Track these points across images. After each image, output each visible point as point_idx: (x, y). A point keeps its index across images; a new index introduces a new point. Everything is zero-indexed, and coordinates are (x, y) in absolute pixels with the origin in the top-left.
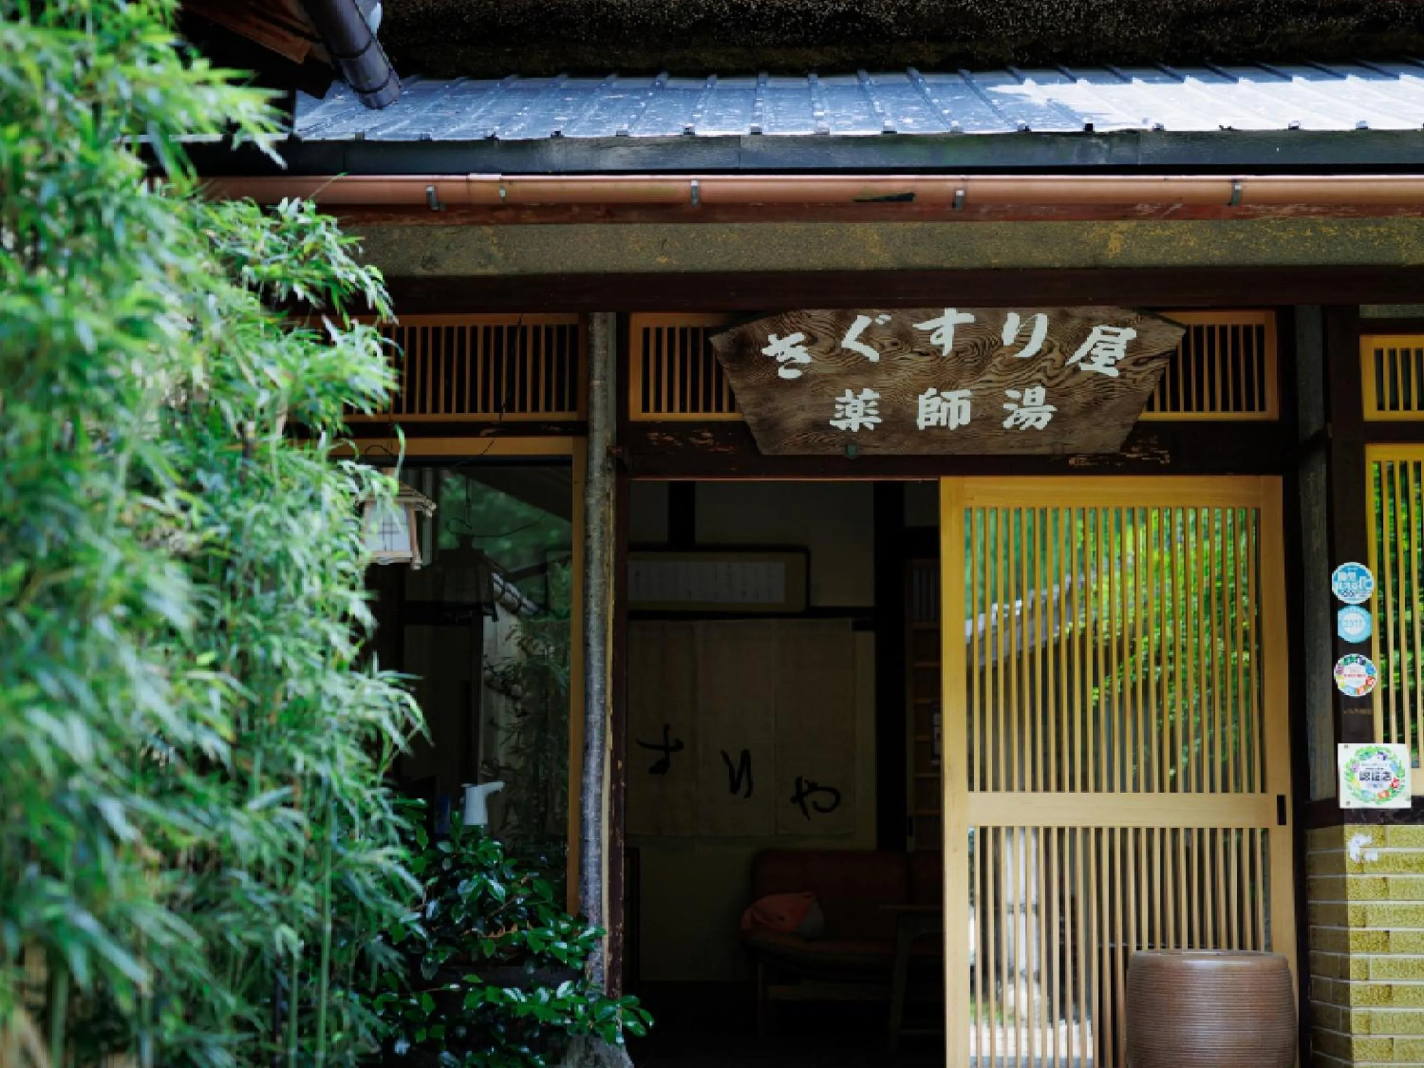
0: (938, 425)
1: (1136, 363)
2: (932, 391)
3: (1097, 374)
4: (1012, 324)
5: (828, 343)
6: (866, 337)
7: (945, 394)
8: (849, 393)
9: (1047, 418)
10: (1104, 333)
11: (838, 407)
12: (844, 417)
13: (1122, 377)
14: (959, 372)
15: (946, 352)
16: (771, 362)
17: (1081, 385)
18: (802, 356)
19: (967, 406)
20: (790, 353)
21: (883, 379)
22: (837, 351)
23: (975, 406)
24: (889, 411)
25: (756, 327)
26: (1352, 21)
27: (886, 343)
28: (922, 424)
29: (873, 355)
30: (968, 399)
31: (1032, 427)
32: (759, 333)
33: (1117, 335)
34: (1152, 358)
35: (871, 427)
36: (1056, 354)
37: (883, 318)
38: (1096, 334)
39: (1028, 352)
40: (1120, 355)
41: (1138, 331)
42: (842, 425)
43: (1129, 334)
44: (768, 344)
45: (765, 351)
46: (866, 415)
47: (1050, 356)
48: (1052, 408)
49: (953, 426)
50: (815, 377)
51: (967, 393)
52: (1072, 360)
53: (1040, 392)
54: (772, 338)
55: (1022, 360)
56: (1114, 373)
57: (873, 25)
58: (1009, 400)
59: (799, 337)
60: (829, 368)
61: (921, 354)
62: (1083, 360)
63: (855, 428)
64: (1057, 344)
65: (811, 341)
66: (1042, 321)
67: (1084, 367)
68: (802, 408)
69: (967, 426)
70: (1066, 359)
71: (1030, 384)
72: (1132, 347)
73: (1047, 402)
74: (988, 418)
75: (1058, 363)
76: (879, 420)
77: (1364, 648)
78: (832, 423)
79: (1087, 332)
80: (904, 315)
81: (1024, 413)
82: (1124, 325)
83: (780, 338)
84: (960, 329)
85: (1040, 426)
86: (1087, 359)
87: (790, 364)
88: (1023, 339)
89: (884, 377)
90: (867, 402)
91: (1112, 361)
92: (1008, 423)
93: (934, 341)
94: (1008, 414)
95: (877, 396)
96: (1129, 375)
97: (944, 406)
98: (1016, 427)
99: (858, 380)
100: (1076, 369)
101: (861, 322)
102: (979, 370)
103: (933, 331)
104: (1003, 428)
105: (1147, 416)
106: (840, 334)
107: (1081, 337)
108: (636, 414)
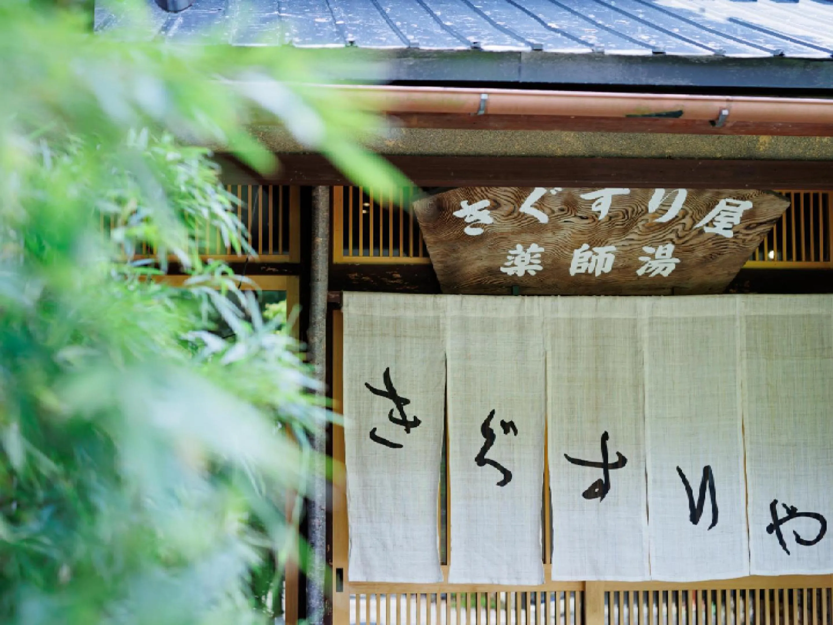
0: (586, 273)
1: (748, 228)
2: (586, 246)
3: (717, 235)
4: (657, 197)
5: (510, 207)
6: (540, 205)
7: (596, 249)
8: (519, 247)
9: (672, 267)
10: (728, 204)
11: (509, 258)
12: (513, 265)
13: (735, 237)
14: (610, 233)
15: (602, 217)
16: (461, 222)
17: (702, 243)
18: (486, 218)
19: (611, 259)
20: (477, 215)
21: (549, 237)
22: (516, 214)
23: (618, 257)
24: (549, 261)
25: (450, 196)
27: (556, 209)
28: (573, 271)
29: (543, 218)
30: (613, 253)
31: (659, 275)
32: (454, 200)
33: (738, 206)
34: (761, 224)
35: (533, 273)
36: (687, 221)
37: (556, 190)
38: (722, 204)
39: (666, 218)
40: (737, 221)
41: (754, 203)
42: (510, 272)
43: (748, 205)
44: (460, 208)
45: (458, 214)
46: (531, 264)
47: (683, 221)
48: (677, 261)
49: (598, 274)
50: (495, 234)
51: (612, 248)
52: (701, 224)
53: (670, 248)
54: (464, 203)
55: (661, 224)
56: (729, 234)
58: (645, 254)
59: (486, 203)
60: (507, 227)
61: (582, 218)
62: (707, 225)
63: (520, 274)
64: (690, 212)
65: (495, 206)
66: (681, 195)
67: (707, 230)
68: (480, 259)
69: (609, 274)
70: (694, 223)
71: (663, 242)
72: (748, 215)
73: (675, 255)
74: (625, 267)
75: (688, 226)
76: (540, 268)
78: (503, 270)
79: (717, 203)
81: (654, 264)
82: (743, 198)
83: (470, 204)
84: (617, 200)
85: (665, 274)
86: (711, 224)
87: (475, 224)
88: (664, 208)
89: (550, 235)
90: (532, 254)
91: (730, 226)
92: (640, 272)
93: (594, 208)
94: (642, 264)
95: (542, 250)
96: (740, 236)
97: (594, 258)
98: (646, 275)
99: (528, 237)
100: (701, 231)
101: (538, 192)
102: (626, 230)
103: (594, 201)
104: (636, 275)
105: (750, 264)
106: (519, 200)
107: (710, 207)
108: (339, 257)
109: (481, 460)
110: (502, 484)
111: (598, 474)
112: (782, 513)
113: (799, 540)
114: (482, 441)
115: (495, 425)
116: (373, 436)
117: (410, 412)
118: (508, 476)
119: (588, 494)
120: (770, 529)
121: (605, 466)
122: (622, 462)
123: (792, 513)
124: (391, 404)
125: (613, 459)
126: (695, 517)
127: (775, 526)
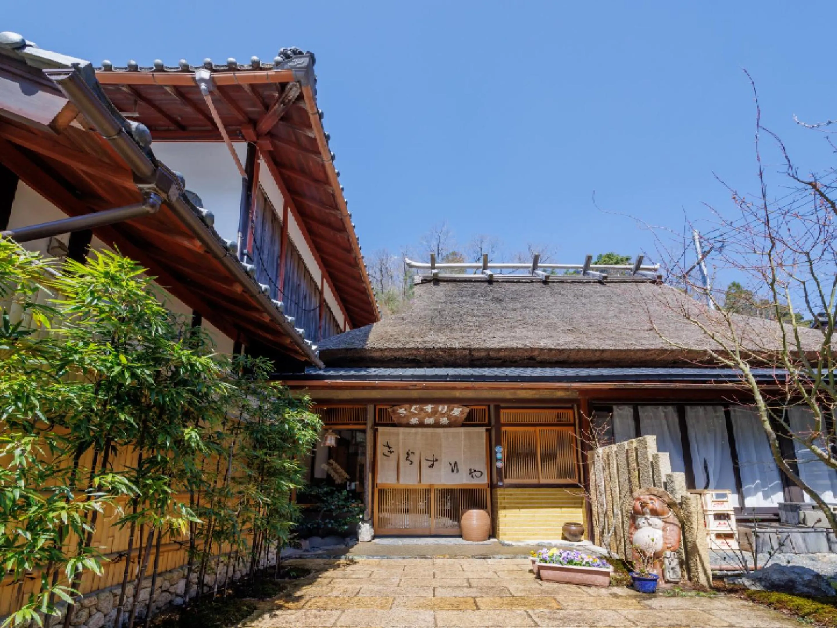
0: (429, 424)
1: (462, 413)
2: (427, 418)
3: (456, 415)
4: (440, 408)
6: (415, 409)
8: (413, 418)
10: (456, 409)
11: (411, 421)
13: (460, 416)
14: (432, 415)
15: (429, 412)
16: (399, 414)
17: (453, 417)
18: (405, 412)
20: (402, 412)
22: (410, 411)
23: (435, 421)
24: (420, 421)
27: (419, 410)
28: (426, 423)
29: (416, 412)
32: (397, 409)
33: (459, 409)
34: (465, 413)
35: (417, 424)
36: (448, 412)
37: (418, 406)
39: (444, 412)
40: (459, 413)
41: (463, 408)
42: (412, 423)
43: (461, 409)
45: (398, 411)
46: (416, 422)
48: (449, 420)
49: (431, 424)
50: (407, 416)
51: (433, 418)
52: (452, 413)
53: (446, 418)
56: (458, 416)
58: (441, 420)
59: (404, 409)
60: (409, 414)
61: (425, 411)
63: (414, 424)
64: (449, 410)
65: (406, 410)
66: (446, 407)
68: (405, 421)
69: (433, 424)
71: (444, 417)
72: (461, 411)
74: (437, 423)
75: (449, 414)
77: (501, 460)
78: (410, 423)
80: (421, 406)
81: (444, 422)
82: (460, 407)
83: (400, 409)
84: (432, 408)
85: (446, 424)
86: (454, 413)
87: (402, 414)
88: (443, 409)
89: (419, 416)
90: (416, 420)
92: (441, 424)
93: (427, 410)
94: (440, 422)
95: (418, 419)
97: (430, 419)
99: (414, 416)
100: (452, 415)
101: (414, 407)
102: (435, 415)
103: (427, 408)
105: (465, 422)
106: (411, 408)
107: (453, 410)
108: (377, 421)
109: (407, 460)
110: (411, 464)
111: (432, 463)
112: (472, 471)
113: (476, 476)
114: (407, 456)
115: (410, 453)
116: (384, 454)
117: (392, 450)
118: (412, 462)
119: (430, 467)
121: (434, 461)
122: (437, 460)
123: (475, 471)
124: (388, 448)
126: (453, 471)
127: (471, 473)
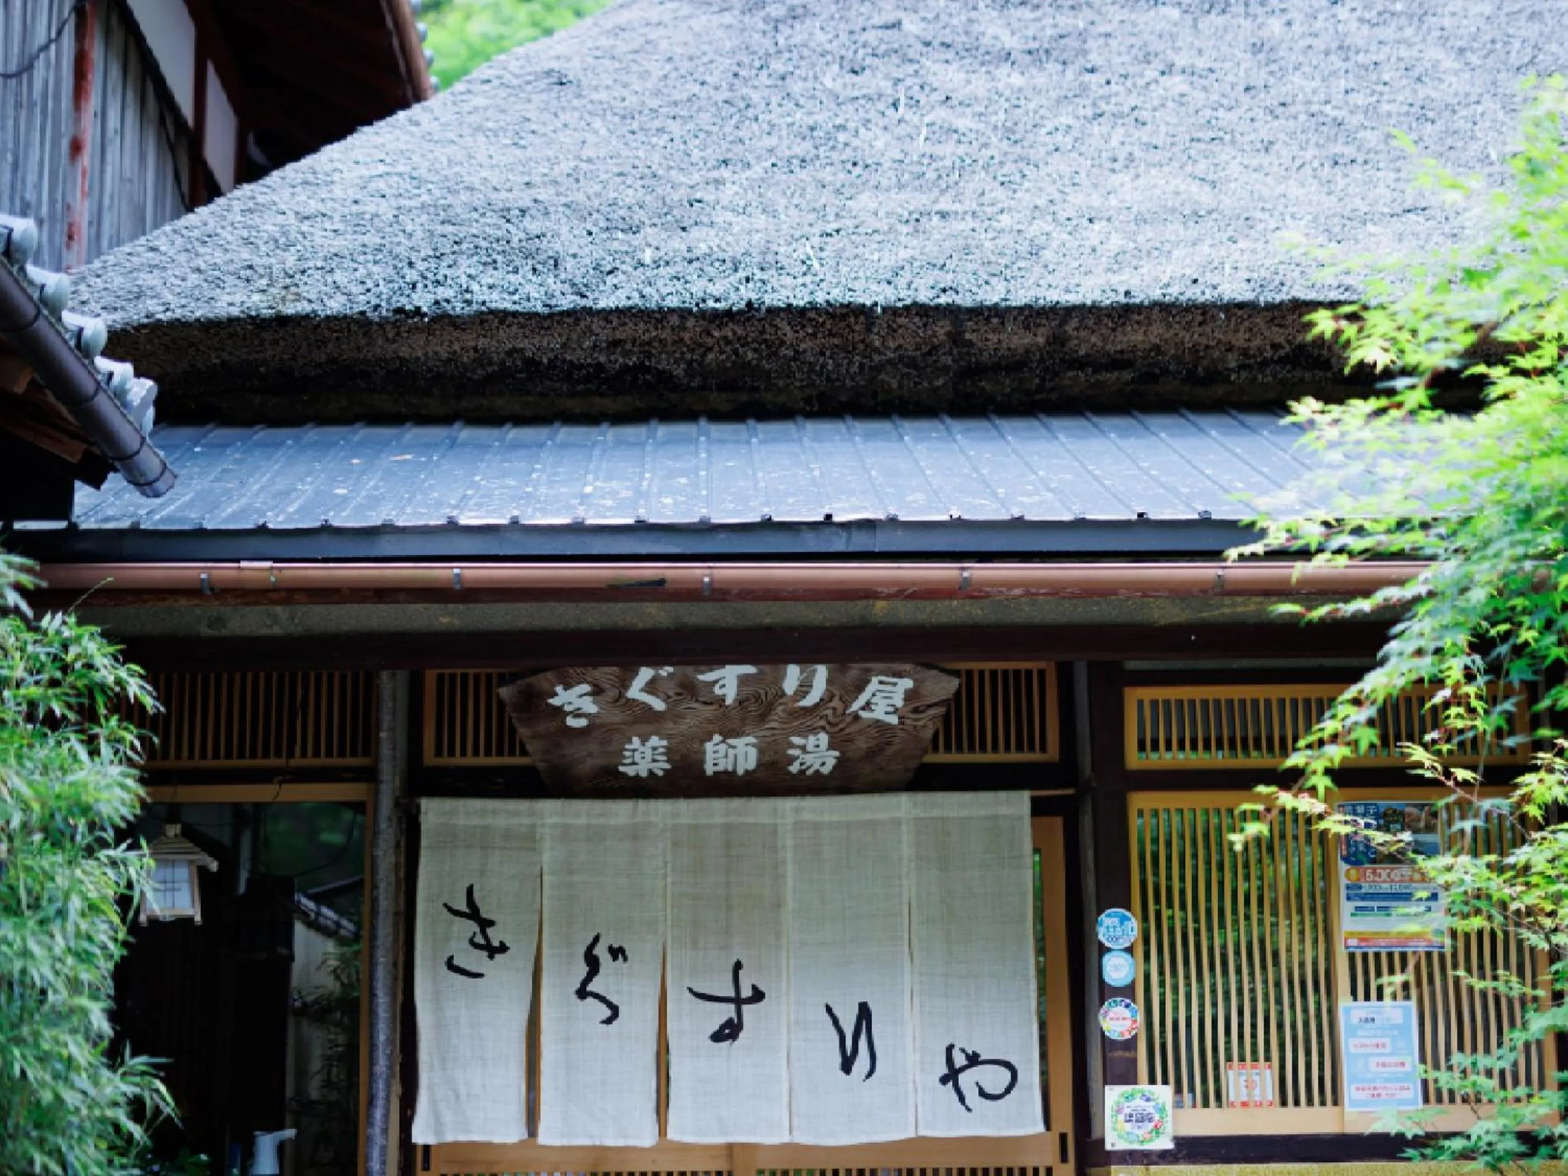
0: (726, 772)
1: (916, 710)
2: (717, 738)
3: (878, 721)
4: (792, 675)
5: (612, 693)
6: (651, 689)
7: (731, 741)
8: (636, 740)
9: (831, 763)
10: (881, 683)
11: (627, 754)
12: (634, 763)
13: (901, 723)
14: (743, 720)
15: (729, 701)
16: (559, 712)
17: (860, 732)
18: (590, 706)
19: (753, 754)
20: (578, 703)
21: (670, 727)
22: (623, 701)
23: (761, 752)
24: (677, 758)
25: (541, 681)
26: (1127, 375)
27: (671, 693)
28: (710, 770)
29: (658, 705)
30: (754, 745)
31: (817, 771)
32: (545, 686)
33: (895, 684)
34: (930, 706)
35: (660, 773)
36: (836, 703)
37: (666, 671)
38: (874, 685)
39: (809, 701)
40: (899, 703)
41: (915, 681)
42: (630, 771)
43: (907, 683)
44: (555, 694)
45: (555, 701)
46: (654, 761)
47: (832, 704)
48: (837, 753)
49: (740, 772)
50: (602, 725)
51: (751, 739)
52: (855, 706)
53: (823, 738)
54: (559, 689)
55: (804, 709)
56: (894, 720)
57: (665, 377)
58: (793, 746)
59: (586, 688)
60: (616, 716)
61: (705, 703)
62: (863, 708)
63: (644, 774)
64: (837, 693)
65: (597, 692)
66: (821, 673)
67: (864, 714)
68: (590, 755)
69: (754, 771)
70: (847, 707)
71: (813, 730)
72: (910, 696)
73: (831, 747)
74: (773, 763)
75: (840, 711)
76: (667, 766)
77: (1128, 991)
78: (621, 769)
79: (867, 682)
80: (687, 667)
81: (809, 759)
82: (900, 675)
83: (566, 689)
84: (743, 680)
85: (826, 770)
86: (867, 706)
87: (577, 714)
88: (804, 688)
89: (671, 725)
90: (654, 749)
91: (891, 709)
92: (794, 768)
93: (717, 691)
94: (792, 760)
95: (665, 743)
96: (908, 722)
97: (731, 751)
98: (802, 772)
99: (645, 728)
100: (856, 717)
101: (646, 674)
102: (763, 718)
103: (716, 682)
104: (790, 773)
105: (931, 758)
106: (625, 684)
107: (860, 687)
108: (429, 758)
109: (582, 993)
110: (608, 1021)
111: (729, 1011)
112: (960, 1060)
113: (983, 1094)
114: (583, 970)
115: (601, 951)
116: (451, 965)
117: (495, 936)
118: (615, 1011)
119: (717, 1037)
120: (944, 1080)
121: (738, 1001)
122: (758, 996)
123: (974, 1060)
124: (473, 927)
125: (746, 992)
126: (847, 1065)
127: (951, 1076)
